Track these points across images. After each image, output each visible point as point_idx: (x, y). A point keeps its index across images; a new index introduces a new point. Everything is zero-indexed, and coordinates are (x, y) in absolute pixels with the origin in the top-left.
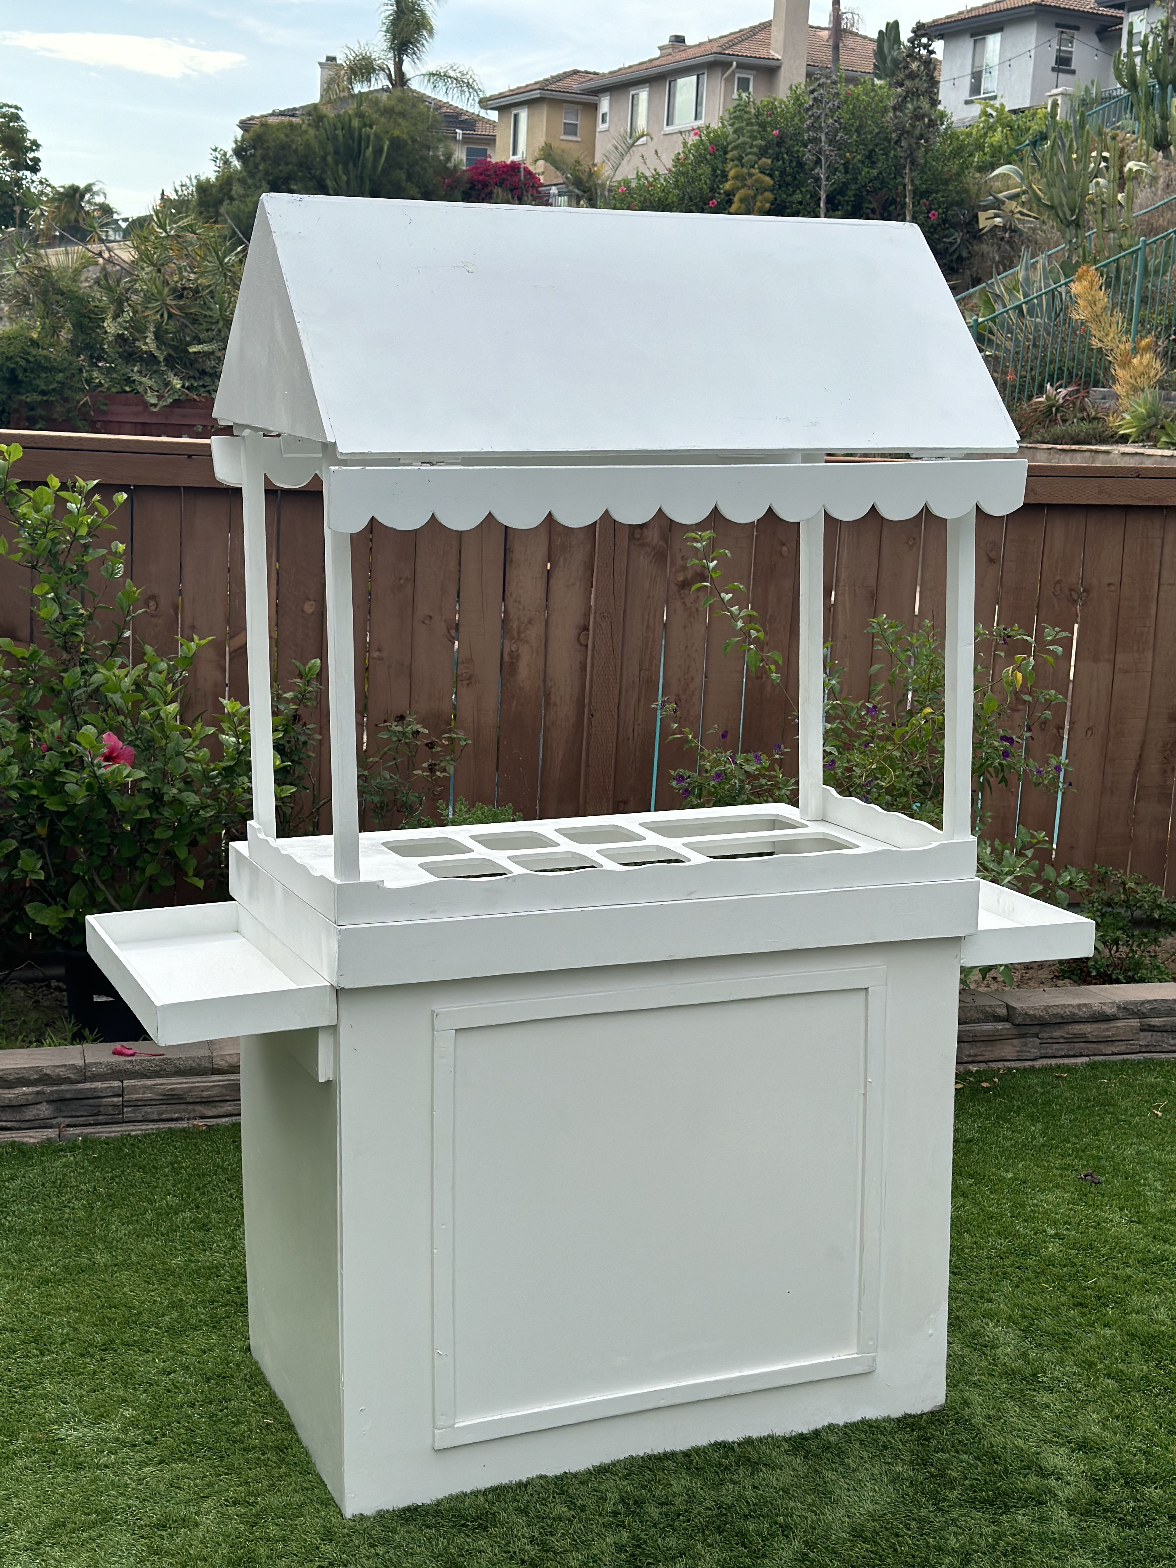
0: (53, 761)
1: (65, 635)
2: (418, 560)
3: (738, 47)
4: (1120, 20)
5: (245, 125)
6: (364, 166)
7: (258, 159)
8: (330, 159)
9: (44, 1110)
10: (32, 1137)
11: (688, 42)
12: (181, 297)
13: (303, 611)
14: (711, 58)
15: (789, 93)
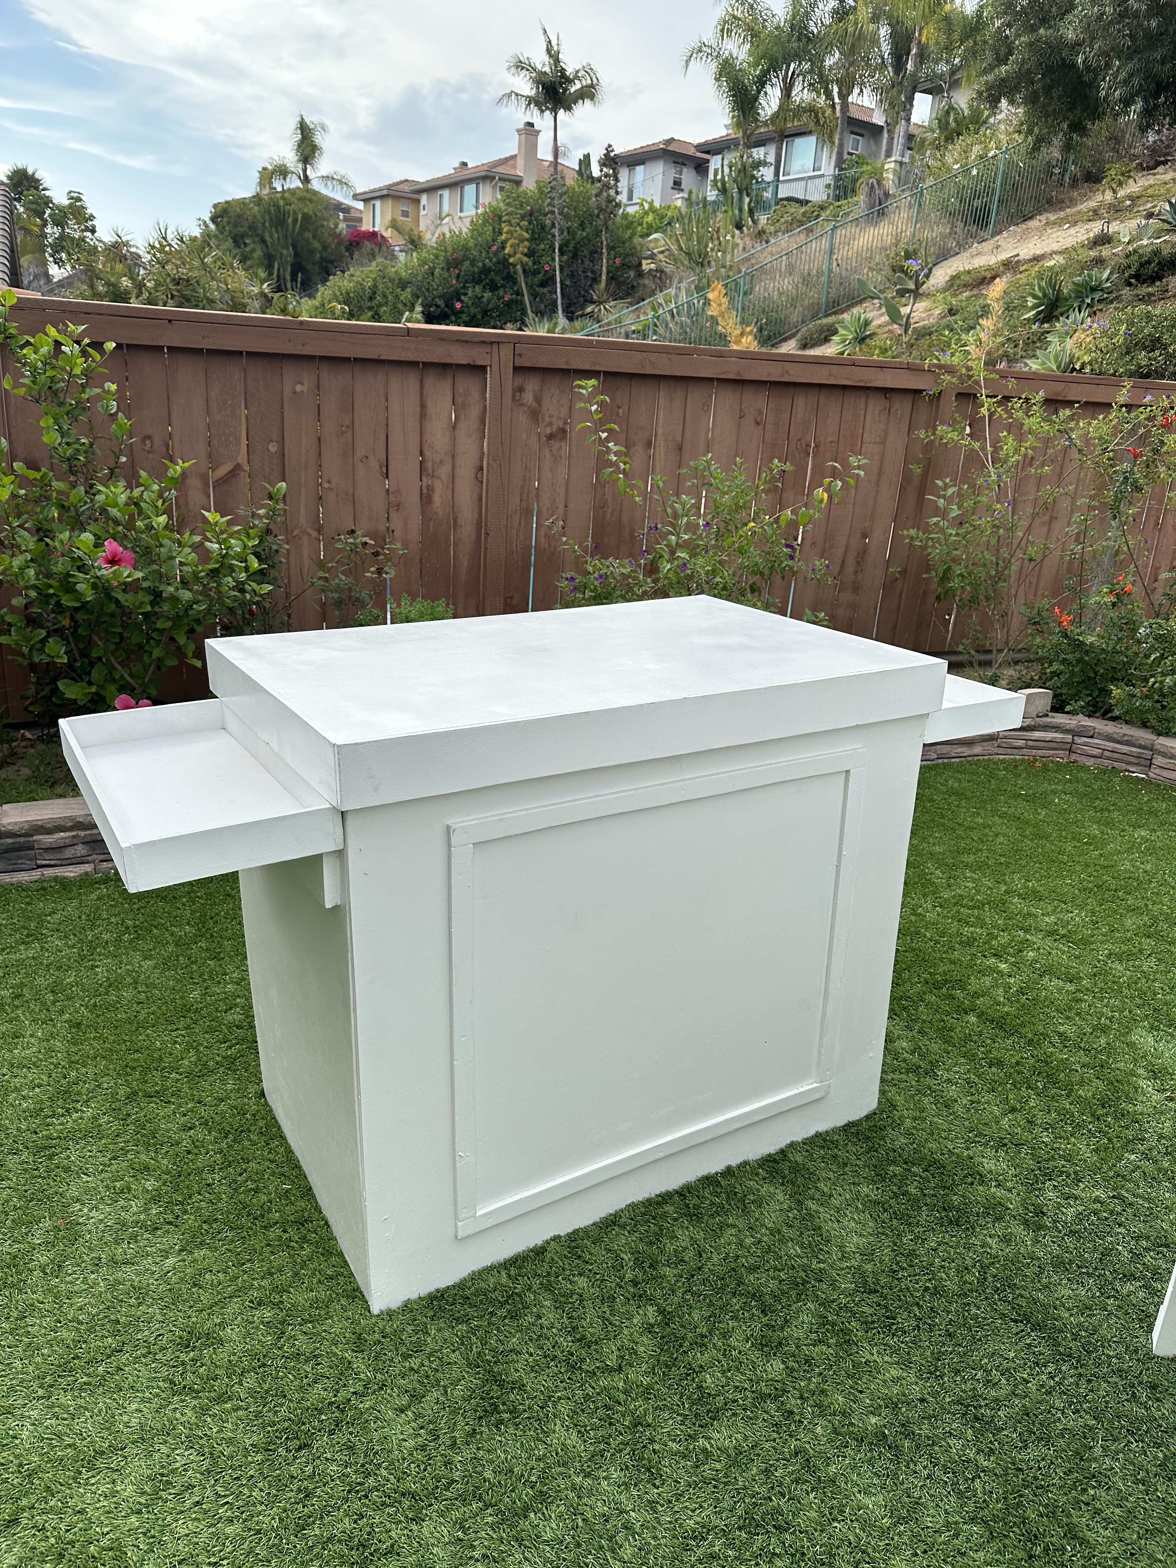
0: (66, 565)
1: (69, 460)
2: (355, 412)
3: (499, 168)
4: (708, 161)
5: (215, 206)
6: (287, 229)
7: (225, 224)
8: (267, 224)
9: (81, 850)
10: (71, 872)
11: (470, 166)
12: (178, 284)
13: (268, 450)
14: (484, 174)
15: (535, 185)
